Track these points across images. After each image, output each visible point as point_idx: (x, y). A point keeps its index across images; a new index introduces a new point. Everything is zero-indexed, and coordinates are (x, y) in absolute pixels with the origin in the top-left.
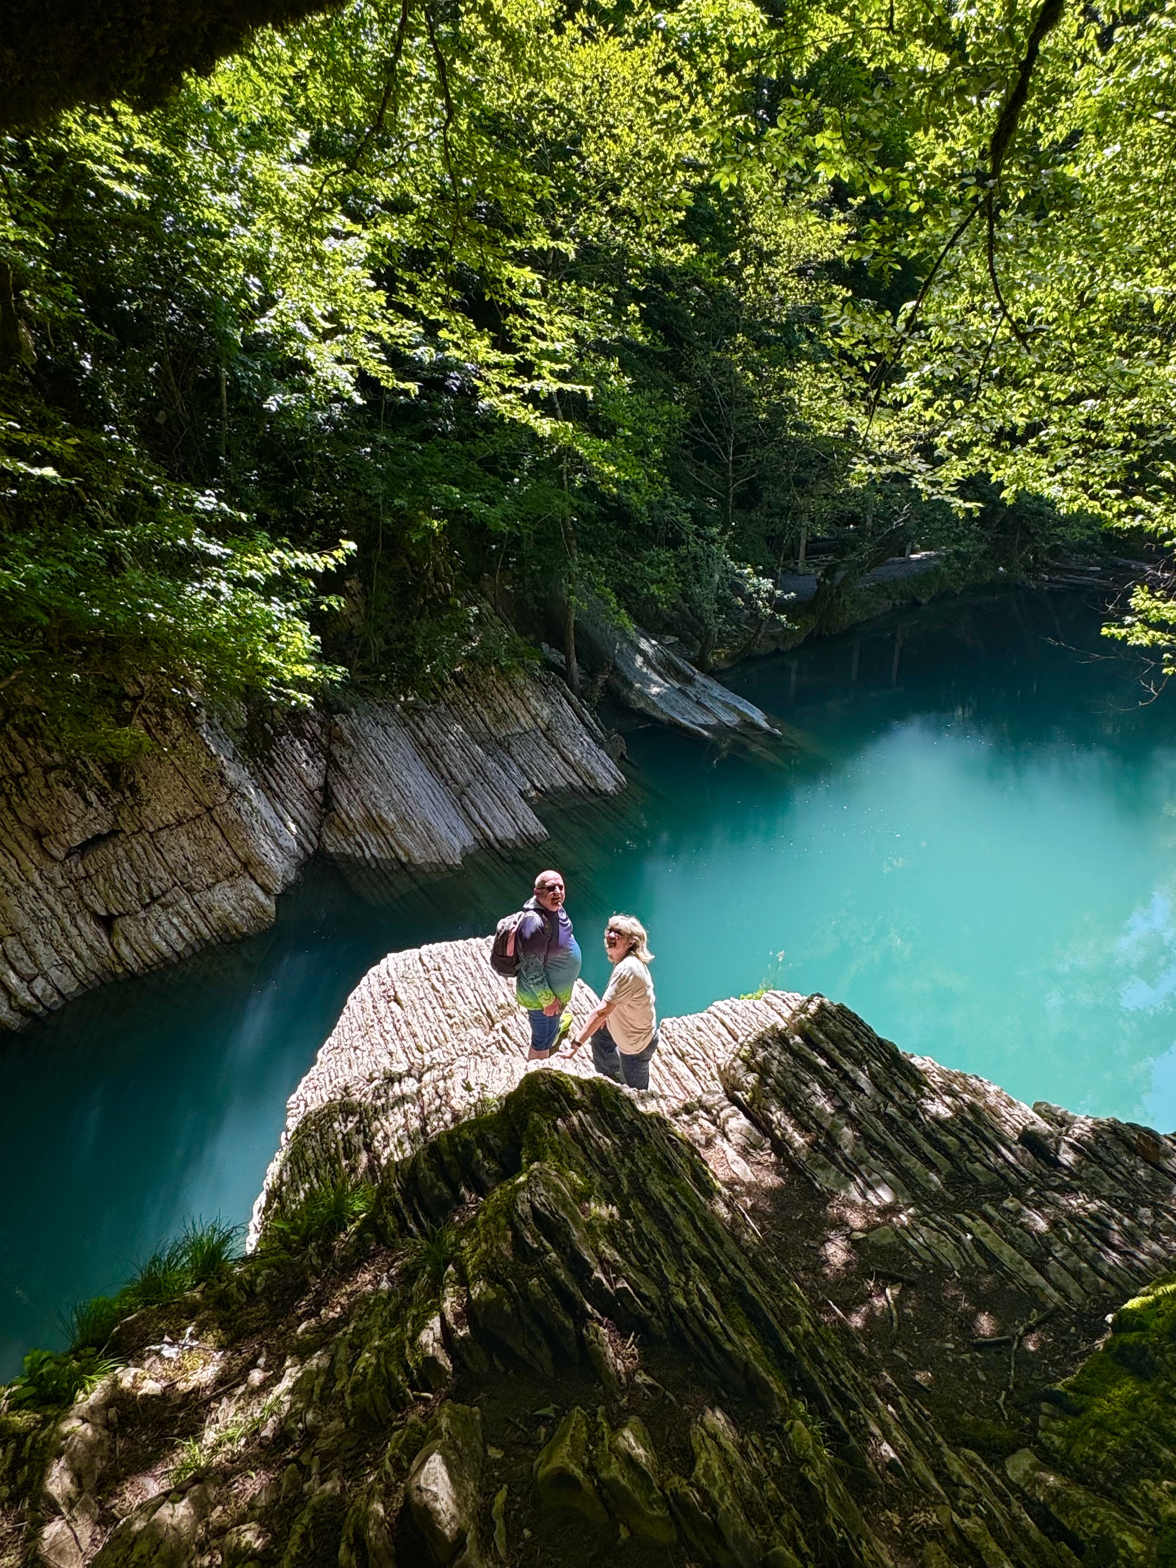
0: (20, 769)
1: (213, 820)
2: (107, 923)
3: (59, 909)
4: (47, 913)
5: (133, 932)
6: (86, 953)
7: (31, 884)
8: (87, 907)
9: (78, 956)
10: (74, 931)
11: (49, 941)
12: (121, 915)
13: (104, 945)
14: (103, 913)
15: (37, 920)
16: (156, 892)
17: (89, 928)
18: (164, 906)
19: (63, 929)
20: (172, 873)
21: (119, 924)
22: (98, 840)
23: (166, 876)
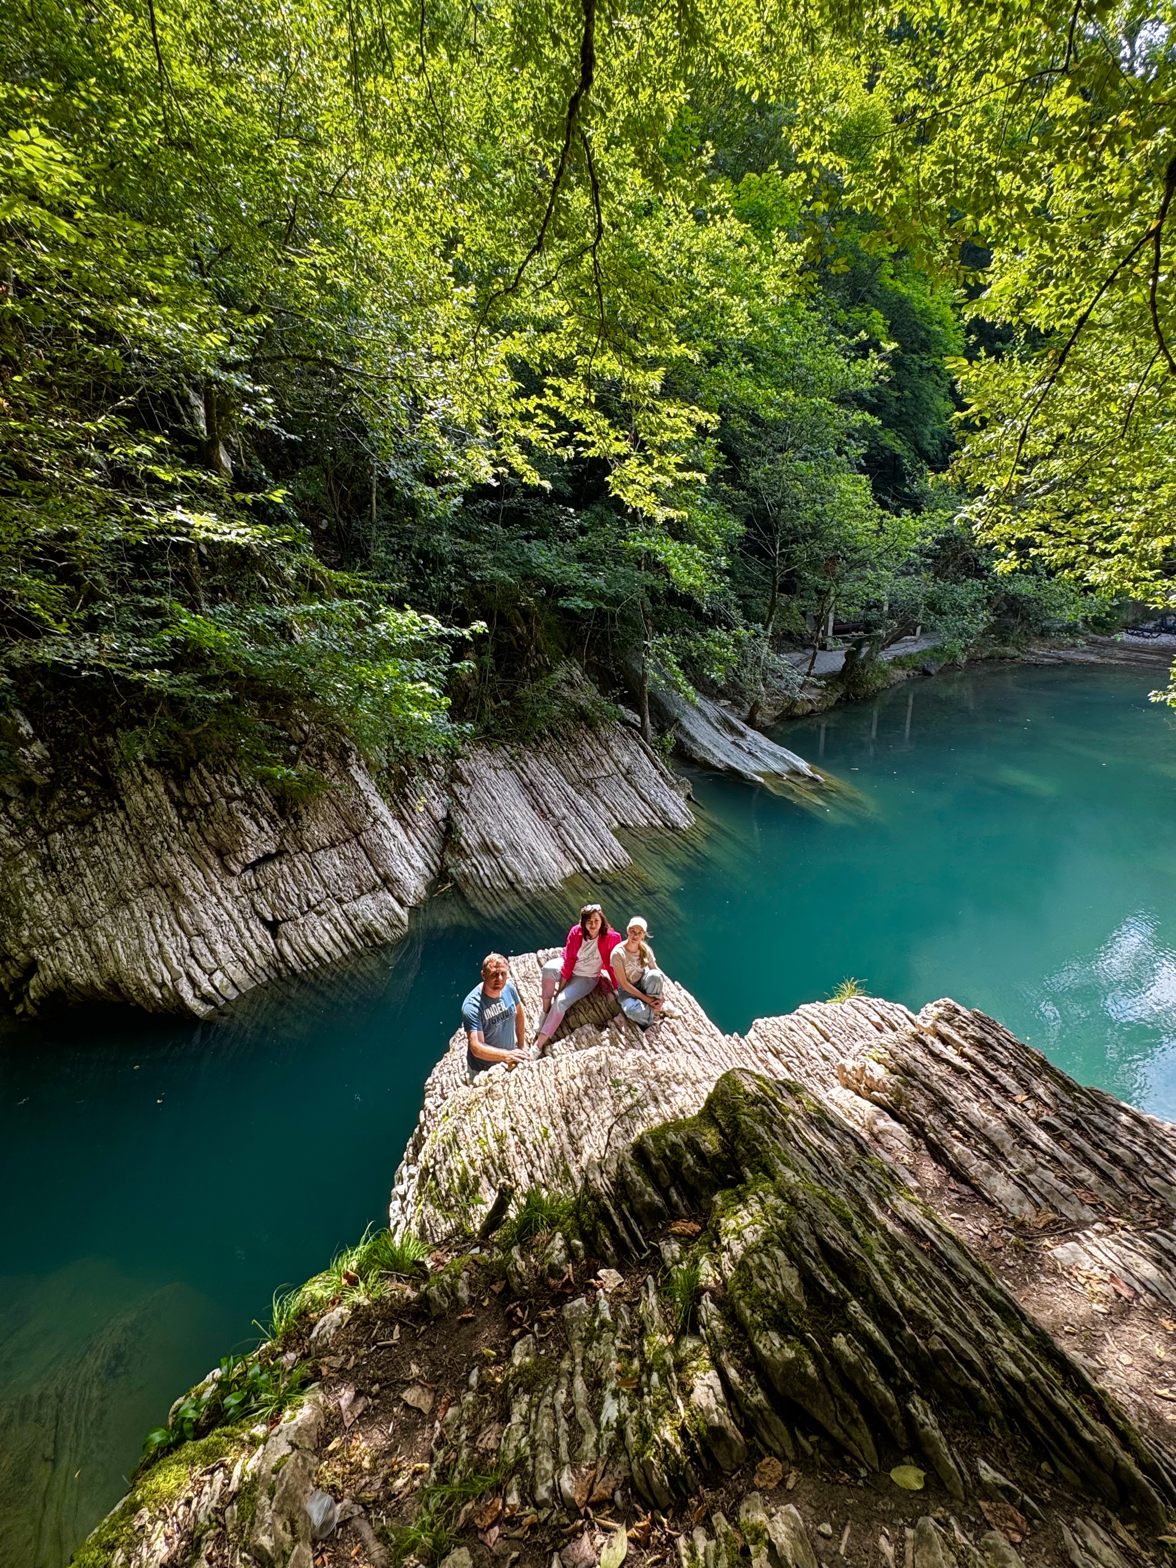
0: (208, 799)
1: (359, 843)
2: (273, 927)
3: (236, 914)
4: (226, 917)
5: (293, 934)
6: (256, 952)
7: (214, 893)
8: (257, 913)
9: (250, 954)
10: (247, 934)
11: (227, 940)
12: (284, 921)
13: (270, 946)
14: (270, 919)
15: (218, 922)
16: (313, 902)
17: (260, 931)
18: (320, 914)
19: (238, 931)
20: (326, 886)
21: (283, 927)
22: (268, 858)
23: (320, 889)
